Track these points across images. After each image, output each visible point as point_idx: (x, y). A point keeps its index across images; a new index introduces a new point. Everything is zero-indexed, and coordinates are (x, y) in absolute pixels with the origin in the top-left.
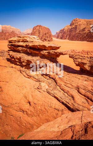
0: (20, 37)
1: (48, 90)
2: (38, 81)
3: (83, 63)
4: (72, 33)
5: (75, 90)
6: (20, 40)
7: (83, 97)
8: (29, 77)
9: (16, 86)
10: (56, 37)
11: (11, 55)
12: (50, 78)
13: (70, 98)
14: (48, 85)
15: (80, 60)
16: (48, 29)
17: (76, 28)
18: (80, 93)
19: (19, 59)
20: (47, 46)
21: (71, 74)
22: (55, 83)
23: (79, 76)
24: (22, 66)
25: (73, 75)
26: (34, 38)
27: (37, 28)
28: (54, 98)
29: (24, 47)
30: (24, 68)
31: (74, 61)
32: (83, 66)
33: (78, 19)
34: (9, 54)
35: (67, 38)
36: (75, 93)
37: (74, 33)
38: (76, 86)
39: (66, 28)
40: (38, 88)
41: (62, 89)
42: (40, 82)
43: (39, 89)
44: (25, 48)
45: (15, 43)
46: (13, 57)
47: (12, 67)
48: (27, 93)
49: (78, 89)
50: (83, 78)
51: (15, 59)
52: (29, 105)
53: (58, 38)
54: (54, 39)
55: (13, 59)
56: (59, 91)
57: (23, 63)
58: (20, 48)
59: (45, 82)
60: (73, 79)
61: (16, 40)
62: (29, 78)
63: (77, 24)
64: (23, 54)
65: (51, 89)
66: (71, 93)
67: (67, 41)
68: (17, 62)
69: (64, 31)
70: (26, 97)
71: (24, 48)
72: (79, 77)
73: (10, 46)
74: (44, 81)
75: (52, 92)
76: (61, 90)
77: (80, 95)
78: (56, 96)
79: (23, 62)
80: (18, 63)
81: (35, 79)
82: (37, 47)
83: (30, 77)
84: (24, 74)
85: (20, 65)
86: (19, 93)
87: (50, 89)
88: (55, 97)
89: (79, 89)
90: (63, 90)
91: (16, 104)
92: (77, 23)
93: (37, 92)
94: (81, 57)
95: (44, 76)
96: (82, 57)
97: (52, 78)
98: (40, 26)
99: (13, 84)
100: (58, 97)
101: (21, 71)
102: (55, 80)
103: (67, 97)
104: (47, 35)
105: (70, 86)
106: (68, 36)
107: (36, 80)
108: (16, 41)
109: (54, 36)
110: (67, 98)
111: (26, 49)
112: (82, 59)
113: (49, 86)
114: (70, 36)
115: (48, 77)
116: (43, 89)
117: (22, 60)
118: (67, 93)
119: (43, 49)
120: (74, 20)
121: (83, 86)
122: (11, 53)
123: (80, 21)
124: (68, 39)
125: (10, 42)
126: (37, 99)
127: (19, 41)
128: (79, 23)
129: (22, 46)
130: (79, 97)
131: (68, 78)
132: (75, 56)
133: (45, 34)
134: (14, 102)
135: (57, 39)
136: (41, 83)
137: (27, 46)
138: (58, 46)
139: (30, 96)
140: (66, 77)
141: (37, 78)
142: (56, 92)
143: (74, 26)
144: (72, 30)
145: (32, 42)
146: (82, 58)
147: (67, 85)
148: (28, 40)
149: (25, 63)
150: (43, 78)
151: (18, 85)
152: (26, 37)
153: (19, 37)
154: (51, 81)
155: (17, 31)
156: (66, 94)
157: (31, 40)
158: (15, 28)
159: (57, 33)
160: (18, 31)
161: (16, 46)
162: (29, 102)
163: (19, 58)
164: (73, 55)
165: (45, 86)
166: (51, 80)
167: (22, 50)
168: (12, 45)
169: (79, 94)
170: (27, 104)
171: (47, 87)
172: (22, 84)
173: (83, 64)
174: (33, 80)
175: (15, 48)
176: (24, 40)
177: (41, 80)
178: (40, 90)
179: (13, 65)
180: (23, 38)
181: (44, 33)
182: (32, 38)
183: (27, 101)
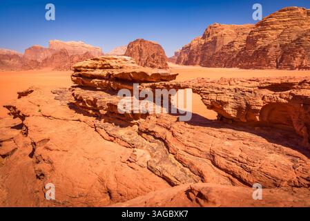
0: (98, 60)
1: (149, 163)
2: (131, 146)
3: (220, 101)
4: (208, 52)
5: (206, 160)
6: (97, 64)
7: (224, 173)
8: (112, 138)
9: (82, 159)
10: (176, 61)
11: (77, 95)
12: (156, 138)
13: (196, 177)
14: (151, 153)
15: (214, 97)
16: (159, 47)
17: (214, 42)
18: (217, 167)
19: (94, 103)
20: (150, 74)
21: (198, 127)
22: (165, 148)
23: (215, 131)
24: (99, 117)
25: (202, 128)
26: (125, 60)
27: (136, 45)
28: (163, 180)
29: (104, 79)
30: (103, 120)
31: (203, 99)
32: (222, 109)
33: (218, 24)
34: (73, 94)
35: (198, 62)
36: (205, 166)
37: (211, 53)
38: (208, 150)
39: (194, 42)
40: (128, 160)
41: (179, 161)
42: (134, 147)
43: (131, 162)
44: (106, 80)
45: (86, 71)
46: (81, 100)
47: (79, 120)
48: (105, 172)
49: (212, 157)
50: (224, 134)
51: (84, 103)
52: (108, 197)
53: (178, 62)
54: (170, 64)
55: (81, 104)
56: (174, 164)
57: (100, 111)
58: (96, 81)
59: (145, 147)
60: (201, 138)
61: (89, 66)
62: (112, 141)
63: (215, 35)
64: (101, 93)
65: (157, 160)
66: (198, 166)
67: (198, 67)
68: (90, 109)
69: (191, 48)
70: (102, 181)
71: (104, 81)
72: (214, 133)
73: (75, 78)
74: (142, 146)
75: (158, 167)
76: (176, 161)
77: (218, 170)
78: (166, 174)
79: (102, 108)
80: (91, 112)
81: (123, 143)
82: (130, 75)
83: (115, 138)
84: (103, 132)
85: (94, 116)
86: (89, 174)
87: (154, 161)
88: (164, 178)
89: (214, 156)
90: (182, 163)
91: (80, 196)
92: (217, 33)
93: (126, 169)
94: (216, 91)
95: (144, 135)
96: (218, 89)
97: (160, 139)
98: (142, 41)
99: (77, 154)
100: (170, 177)
101: (95, 127)
102: (165, 142)
103: (190, 176)
104: (156, 58)
105: (196, 152)
106: (199, 60)
107: (126, 145)
108: (88, 68)
109: (171, 60)
110: (189, 179)
111: (107, 82)
112: (219, 93)
113: (152, 156)
114: (203, 58)
115: (151, 138)
116: (140, 162)
117: (98, 105)
118: (190, 166)
119: (143, 79)
120: (210, 28)
121: (223, 150)
122: (78, 91)
123: (223, 29)
124: (200, 64)
125: (76, 70)
126: (125, 184)
127: (94, 68)
128: (220, 33)
129: (100, 77)
130: (214, 174)
131: (192, 135)
132: (203, 88)
133: (153, 56)
134: (77, 193)
135: (177, 65)
136: (135, 149)
137: (109, 75)
138: (171, 74)
139: (112, 178)
140: (188, 133)
141: (129, 140)
142: (165, 166)
143: (210, 39)
144: (207, 47)
145: (121, 68)
146: (218, 91)
147: (189, 151)
148: (112, 64)
149: (105, 110)
150: (140, 140)
151: (89, 156)
152: (109, 59)
153: (94, 59)
154: (156, 144)
155: (95, 53)
156: (187, 170)
157: (119, 65)
158: (91, 46)
159: (176, 54)
160: (97, 52)
161: (88, 78)
162: (108, 192)
163: (92, 100)
164: (200, 87)
165: (143, 155)
166: (158, 142)
167: (100, 85)
168: (80, 75)
169: (215, 168)
170: (104, 197)
171: (148, 157)
172: (96, 153)
173: (222, 104)
174: (120, 144)
175: (85, 82)
176: (105, 65)
177: (136, 143)
178: (133, 165)
179: (81, 117)
180: (103, 61)
181: (151, 54)
182: (120, 60)
183: (104, 188)
